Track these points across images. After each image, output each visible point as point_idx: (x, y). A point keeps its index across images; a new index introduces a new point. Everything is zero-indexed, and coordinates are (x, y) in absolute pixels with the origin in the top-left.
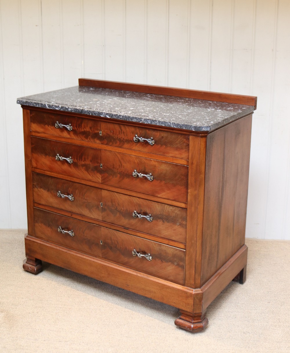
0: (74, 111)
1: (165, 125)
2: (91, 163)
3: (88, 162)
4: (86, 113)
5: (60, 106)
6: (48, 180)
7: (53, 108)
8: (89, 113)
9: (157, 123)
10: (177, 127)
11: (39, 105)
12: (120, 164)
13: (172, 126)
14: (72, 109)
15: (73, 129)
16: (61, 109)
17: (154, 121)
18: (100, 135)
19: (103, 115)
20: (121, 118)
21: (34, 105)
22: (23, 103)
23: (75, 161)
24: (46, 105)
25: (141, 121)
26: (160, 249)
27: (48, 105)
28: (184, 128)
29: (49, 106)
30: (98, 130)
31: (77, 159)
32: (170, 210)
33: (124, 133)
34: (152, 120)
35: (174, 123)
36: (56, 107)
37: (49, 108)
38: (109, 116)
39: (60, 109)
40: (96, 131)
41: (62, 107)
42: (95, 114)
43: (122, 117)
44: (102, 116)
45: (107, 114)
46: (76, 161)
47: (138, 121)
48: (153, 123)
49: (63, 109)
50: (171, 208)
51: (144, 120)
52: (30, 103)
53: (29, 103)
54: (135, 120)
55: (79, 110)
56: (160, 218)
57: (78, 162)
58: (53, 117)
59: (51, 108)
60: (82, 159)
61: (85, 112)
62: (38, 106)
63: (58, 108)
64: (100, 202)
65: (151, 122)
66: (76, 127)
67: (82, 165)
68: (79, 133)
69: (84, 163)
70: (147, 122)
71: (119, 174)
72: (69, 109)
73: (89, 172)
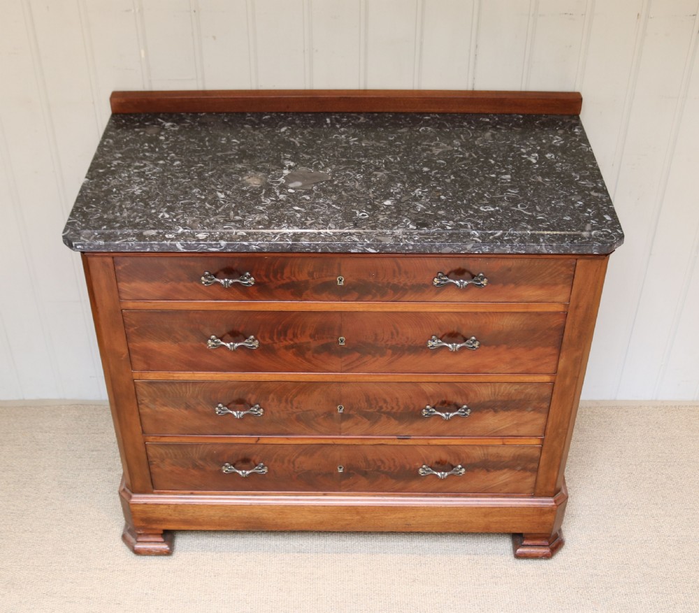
0: (268, 248)
1: (527, 251)
2: (311, 340)
3: (304, 340)
6: (184, 389)
7: (202, 248)
9: (506, 250)
11: (152, 248)
12: (394, 331)
14: (263, 246)
15: (258, 281)
16: (225, 248)
17: (497, 246)
18: (338, 284)
19: (358, 249)
20: (409, 250)
21: (135, 249)
22: (99, 249)
23: (265, 343)
24: (175, 246)
25: (465, 249)
26: (484, 454)
27: (182, 245)
29: (187, 246)
30: (332, 276)
31: (271, 338)
32: (514, 391)
33: (406, 273)
36: (211, 246)
37: (185, 251)
38: (375, 249)
39: (223, 250)
40: (328, 279)
41: (229, 245)
43: (411, 248)
44: (353, 250)
45: (368, 246)
46: (268, 341)
47: (455, 251)
49: (233, 248)
50: (517, 387)
52: (122, 245)
55: (285, 246)
56: (488, 408)
57: (276, 343)
58: (192, 264)
59: (195, 250)
60: (285, 335)
62: (148, 250)
63: (216, 248)
64: (337, 405)
65: (492, 250)
66: (267, 276)
67: (287, 348)
68: (276, 288)
69: (292, 343)
70: (481, 249)
71: (389, 349)
72: (254, 246)
73: (307, 356)
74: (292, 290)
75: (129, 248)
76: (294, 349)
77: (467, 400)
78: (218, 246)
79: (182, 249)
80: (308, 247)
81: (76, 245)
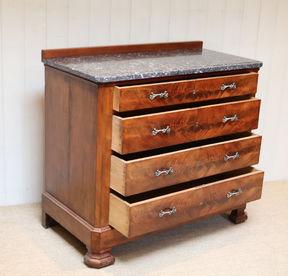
1: (242, 68)
2: (187, 125)
3: (185, 125)
4: (183, 73)
5: (157, 73)
6: (145, 164)
7: (149, 76)
8: (185, 73)
9: (237, 68)
10: (250, 68)
12: (213, 116)
13: (247, 67)
14: (169, 73)
15: (169, 95)
17: (235, 66)
18: (194, 93)
20: (211, 71)
21: (126, 79)
22: (113, 80)
24: (140, 76)
25: (227, 68)
27: (143, 75)
28: (254, 67)
29: (145, 75)
33: (214, 85)
34: (234, 66)
35: (248, 65)
36: (152, 74)
37: (144, 78)
38: (202, 71)
39: (156, 76)
41: (158, 74)
42: (190, 72)
43: (212, 69)
44: (196, 73)
45: (200, 70)
46: (173, 128)
47: (224, 70)
48: (235, 69)
49: (160, 75)
51: (229, 68)
52: (122, 77)
53: (120, 78)
54: (222, 70)
55: (176, 72)
56: (244, 152)
57: (176, 129)
59: (147, 77)
61: (181, 73)
62: (131, 79)
63: (154, 75)
65: (233, 68)
66: (172, 92)
67: (179, 131)
68: (174, 98)
69: (181, 127)
70: (231, 68)
71: (211, 125)
72: (166, 73)
73: (185, 134)
74: (179, 98)
75: (125, 79)
76: (181, 131)
77: (238, 150)
78: (155, 74)
79: (142, 77)
80: (183, 72)
81: (105, 79)
